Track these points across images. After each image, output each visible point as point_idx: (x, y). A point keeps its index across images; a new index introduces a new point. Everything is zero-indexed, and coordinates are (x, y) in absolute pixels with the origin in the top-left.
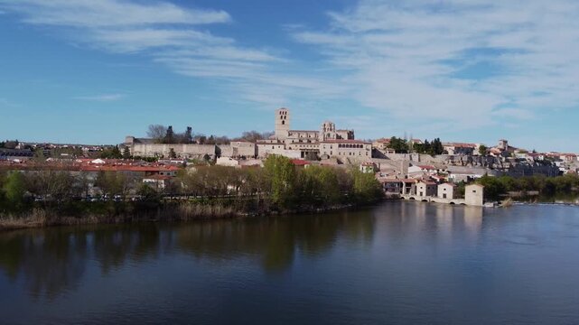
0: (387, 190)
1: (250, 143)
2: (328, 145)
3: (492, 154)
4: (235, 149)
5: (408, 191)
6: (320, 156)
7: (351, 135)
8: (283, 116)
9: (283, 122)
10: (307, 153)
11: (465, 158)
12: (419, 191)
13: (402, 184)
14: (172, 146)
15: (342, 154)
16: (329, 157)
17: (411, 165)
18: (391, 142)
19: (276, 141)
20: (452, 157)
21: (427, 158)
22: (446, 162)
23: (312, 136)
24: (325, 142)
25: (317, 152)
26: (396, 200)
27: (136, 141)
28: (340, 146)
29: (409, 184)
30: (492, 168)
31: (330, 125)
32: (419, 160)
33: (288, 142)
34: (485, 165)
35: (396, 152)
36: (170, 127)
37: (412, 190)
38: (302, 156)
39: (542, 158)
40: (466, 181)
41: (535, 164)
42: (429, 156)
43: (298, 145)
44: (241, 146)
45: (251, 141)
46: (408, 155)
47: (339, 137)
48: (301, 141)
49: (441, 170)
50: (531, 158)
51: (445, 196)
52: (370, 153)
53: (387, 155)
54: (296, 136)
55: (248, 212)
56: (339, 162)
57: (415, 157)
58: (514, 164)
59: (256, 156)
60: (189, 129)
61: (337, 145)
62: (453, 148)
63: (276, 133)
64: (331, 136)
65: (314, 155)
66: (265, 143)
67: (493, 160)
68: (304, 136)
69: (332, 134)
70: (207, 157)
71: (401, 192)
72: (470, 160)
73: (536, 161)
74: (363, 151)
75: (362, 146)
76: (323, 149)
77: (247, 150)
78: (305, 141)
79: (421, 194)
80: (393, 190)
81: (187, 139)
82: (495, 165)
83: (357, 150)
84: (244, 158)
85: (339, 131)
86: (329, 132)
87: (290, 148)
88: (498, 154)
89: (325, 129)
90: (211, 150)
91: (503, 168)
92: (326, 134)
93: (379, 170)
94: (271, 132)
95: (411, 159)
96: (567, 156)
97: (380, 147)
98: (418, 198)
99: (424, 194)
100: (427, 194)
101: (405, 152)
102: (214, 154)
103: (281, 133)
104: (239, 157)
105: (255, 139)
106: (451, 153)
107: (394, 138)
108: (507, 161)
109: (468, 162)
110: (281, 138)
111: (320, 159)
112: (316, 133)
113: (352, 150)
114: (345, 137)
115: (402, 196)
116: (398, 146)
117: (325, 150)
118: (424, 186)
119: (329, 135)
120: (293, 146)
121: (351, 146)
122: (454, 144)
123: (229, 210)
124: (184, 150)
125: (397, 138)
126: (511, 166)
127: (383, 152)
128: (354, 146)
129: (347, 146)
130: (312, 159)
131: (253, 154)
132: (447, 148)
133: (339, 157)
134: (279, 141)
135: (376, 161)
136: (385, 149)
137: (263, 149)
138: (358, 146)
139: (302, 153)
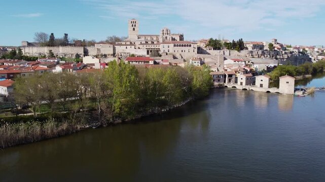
0: (214, 81)
1: (110, 45)
2: (166, 45)
3: (276, 49)
4: (98, 50)
5: (230, 81)
6: (160, 53)
7: (181, 37)
8: (134, 24)
9: (134, 29)
10: (151, 51)
11: (260, 52)
12: (239, 81)
13: (225, 76)
14: (51, 48)
15: (176, 51)
16: (167, 54)
17: (225, 59)
18: (210, 42)
19: (129, 43)
20: (251, 52)
21: (235, 53)
22: (248, 55)
23: (155, 38)
24: (164, 42)
25: (158, 50)
26: (222, 88)
27: (30, 44)
28: (175, 46)
29: (230, 76)
30: (277, 59)
31: (167, 31)
32: (230, 55)
33: (137, 43)
34: (273, 57)
35: (214, 49)
36: (52, 34)
37: (233, 79)
38: (148, 53)
39: (301, 50)
40: (266, 69)
41: (299, 55)
42: (236, 51)
43: (145, 46)
44: (102, 47)
45: (111, 43)
46: (222, 51)
47: (173, 39)
48: (147, 42)
49: (247, 62)
50: (297, 51)
51: (261, 86)
52: (196, 50)
53: (208, 51)
54: (143, 39)
55: (89, 123)
56: (175, 58)
57: (227, 52)
58: (289, 55)
59: (114, 55)
60: (66, 35)
61: (173, 45)
62: (252, 45)
63: (129, 37)
64: (168, 39)
65: (157, 53)
66: (121, 45)
67: (277, 53)
68: (149, 38)
69: (169, 37)
70: (78, 56)
71: (225, 82)
72: (263, 54)
73: (299, 52)
74: (191, 49)
75: (190, 46)
76: (163, 48)
77: (108, 50)
78: (150, 43)
79: (241, 84)
80: (219, 80)
81: (65, 43)
82: (278, 57)
83: (186, 49)
84: (105, 56)
85: (173, 35)
86: (166, 35)
87: (139, 48)
88: (280, 49)
89: (163, 33)
90: (80, 51)
91: (283, 59)
92: (164, 37)
93: (204, 63)
94: (126, 36)
95: (224, 54)
96: (309, 48)
97: (202, 45)
98: (238, 86)
99: (244, 84)
100: (247, 84)
101: (219, 49)
102: (83, 53)
103: (133, 37)
104: (102, 55)
105: (114, 42)
106: (250, 49)
107: (211, 39)
108: (286, 53)
109: (262, 55)
110: (133, 41)
111: (160, 56)
112: (157, 36)
113: (183, 48)
114: (178, 38)
115: (225, 85)
116: (215, 45)
117: (164, 49)
118: (244, 77)
119: (166, 37)
120: (141, 46)
121: (182, 46)
122: (252, 43)
123: (65, 126)
124: (60, 51)
125: (214, 39)
126: (288, 57)
127: (205, 49)
128: (185, 46)
129: (180, 46)
130: (155, 56)
131: (112, 53)
132: (248, 46)
133: (174, 53)
134: (131, 43)
135: (201, 56)
136: (206, 47)
137: (119, 49)
138: (187, 46)
139: (148, 52)
